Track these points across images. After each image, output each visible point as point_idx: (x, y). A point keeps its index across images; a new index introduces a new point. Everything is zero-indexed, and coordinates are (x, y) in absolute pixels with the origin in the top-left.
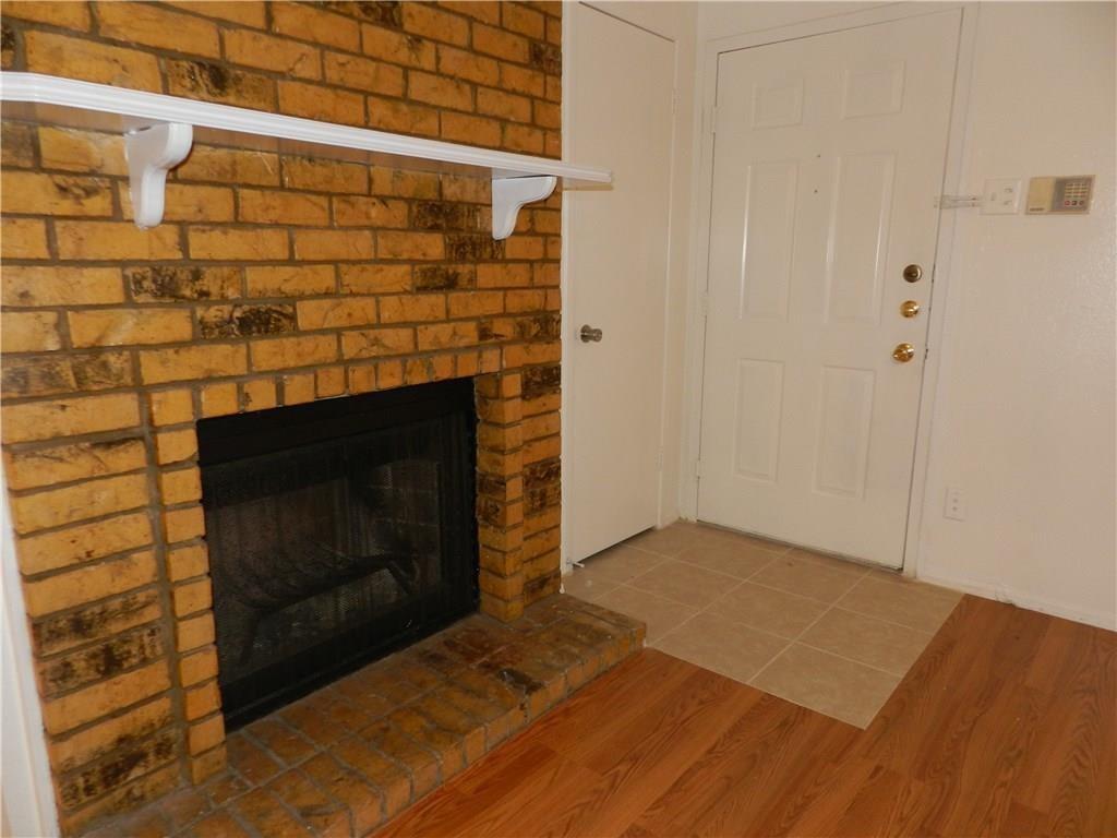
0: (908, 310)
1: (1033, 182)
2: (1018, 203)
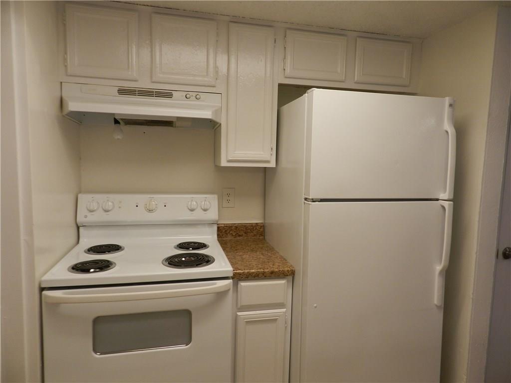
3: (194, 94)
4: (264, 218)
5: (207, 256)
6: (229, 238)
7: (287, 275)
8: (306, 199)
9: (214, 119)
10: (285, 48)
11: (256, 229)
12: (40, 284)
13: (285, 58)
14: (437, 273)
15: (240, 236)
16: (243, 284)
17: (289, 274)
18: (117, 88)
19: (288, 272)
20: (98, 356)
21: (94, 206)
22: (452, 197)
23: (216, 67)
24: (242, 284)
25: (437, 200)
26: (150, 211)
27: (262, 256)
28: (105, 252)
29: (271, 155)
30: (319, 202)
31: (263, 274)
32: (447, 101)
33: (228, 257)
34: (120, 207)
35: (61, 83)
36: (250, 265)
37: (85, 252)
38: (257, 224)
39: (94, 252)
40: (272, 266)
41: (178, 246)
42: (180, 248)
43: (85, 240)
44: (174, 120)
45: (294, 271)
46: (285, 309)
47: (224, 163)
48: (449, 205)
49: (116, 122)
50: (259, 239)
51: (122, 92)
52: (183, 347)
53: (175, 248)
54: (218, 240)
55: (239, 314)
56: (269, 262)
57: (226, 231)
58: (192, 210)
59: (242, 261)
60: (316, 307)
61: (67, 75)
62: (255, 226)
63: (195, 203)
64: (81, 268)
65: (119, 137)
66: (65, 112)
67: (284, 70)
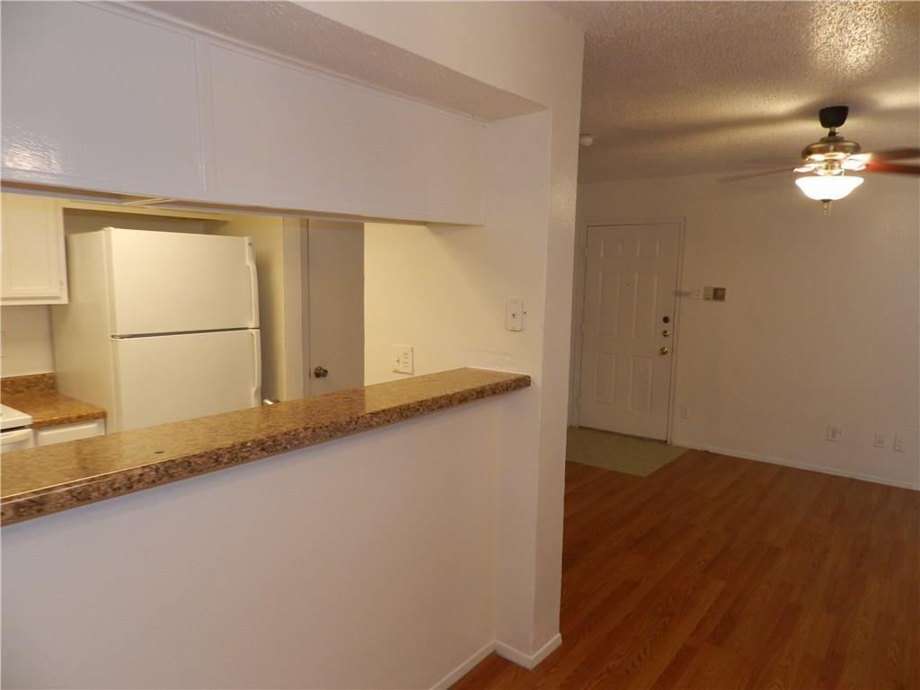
0: (665, 334)
1: (706, 289)
2: (701, 297)
4: (54, 366)
7: (98, 418)
8: (113, 336)
11: (43, 381)
14: (253, 394)
16: (44, 433)
17: (102, 416)
19: (97, 415)
22: (258, 325)
25: (247, 329)
29: (61, 290)
32: (247, 240)
38: (43, 375)
40: (77, 411)
45: (105, 413)
48: (257, 333)
50: (49, 393)
56: (71, 409)
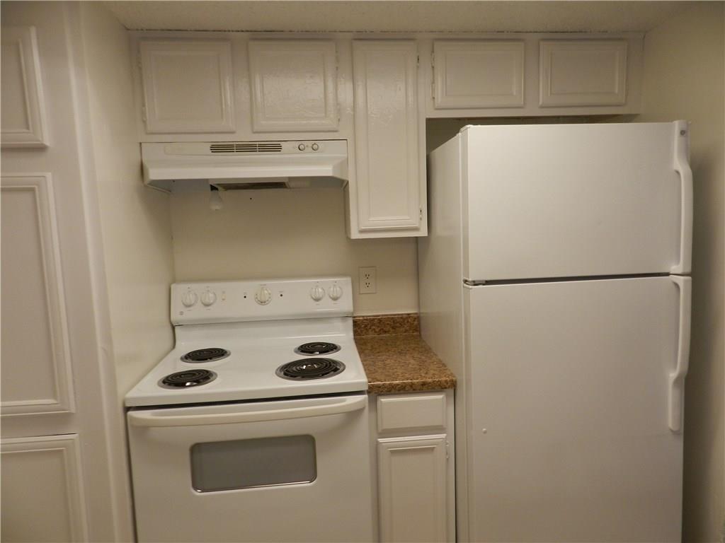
3: (309, 144)
4: (419, 306)
5: (335, 362)
6: (371, 335)
7: (446, 388)
8: (466, 281)
9: (338, 175)
10: (433, 67)
11: (408, 322)
12: (124, 403)
13: (433, 82)
14: (671, 382)
15: (385, 332)
16: (384, 400)
17: (449, 386)
18: (210, 145)
19: (447, 383)
20: (198, 493)
21: (190, 299)
22: (689, 270)
23: (338, 104)
24: (382, 400)
25: (668, 274)
26: (262, 303)
27: (412, 361)
28: (206, 359)
29: (421, 219)
30: (484, 285)
31: (411, 386)
32: (677, 126)
33: (365, 363)
34: (223, 300)
35: (141, 143)
36: (393, 374)
37: (182, 359)
38: (408, 314)
39: (193, 359)
40: (423, 375)
41: (299, 349)
42: (302, 351)
43: (183, 344)
44: (286, 181)
45: (456, 382)
46: (445, 435)
47: (355, 235)
48: (685, 281)
49: (213, 188)
50: (413, 336)
51: (216, 148)
52: (306, 484)
53: (296, 352)
54: (355, 339)
55: (380, 440)
56: (420, 369)
57: (366, 326)
58: (317, 300)
59: (384, 369)
60: (485, 432)
61: (147, 134)
62: (407, 318)
63: (320, 290)
64: (175, 381)
65: (218, 207)
66: (146, 182)
67: (434, 98)
